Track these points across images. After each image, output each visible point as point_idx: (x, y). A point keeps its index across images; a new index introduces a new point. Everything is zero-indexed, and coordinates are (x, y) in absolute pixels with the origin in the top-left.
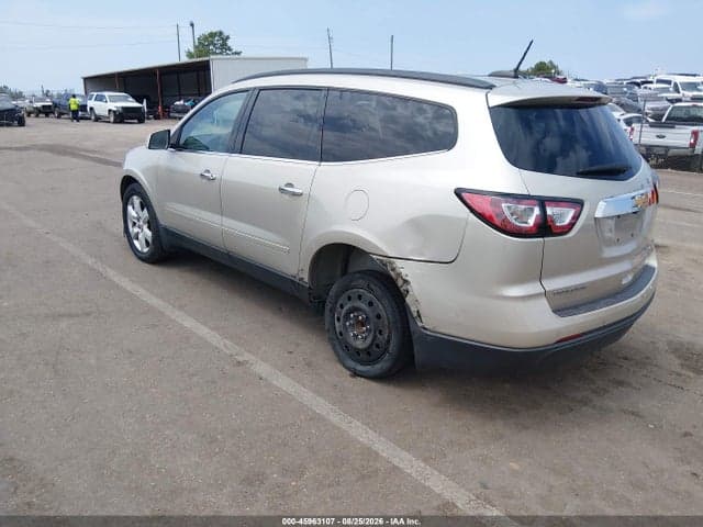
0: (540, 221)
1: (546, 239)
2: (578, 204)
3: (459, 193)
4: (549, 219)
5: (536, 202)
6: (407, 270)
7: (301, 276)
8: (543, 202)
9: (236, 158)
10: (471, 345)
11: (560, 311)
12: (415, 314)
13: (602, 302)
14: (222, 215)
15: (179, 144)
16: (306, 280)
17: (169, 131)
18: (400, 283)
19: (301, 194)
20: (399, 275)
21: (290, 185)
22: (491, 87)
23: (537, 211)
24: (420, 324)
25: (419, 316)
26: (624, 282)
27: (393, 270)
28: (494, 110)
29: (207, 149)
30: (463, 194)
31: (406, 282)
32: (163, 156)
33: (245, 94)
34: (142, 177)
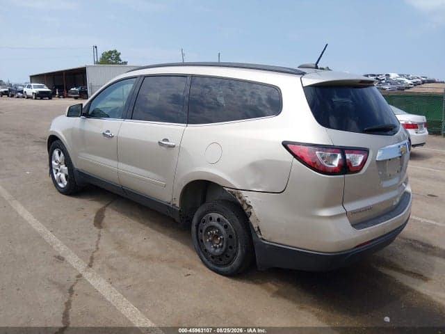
0: (342, 163)
1: (346, 176)
2: (365, 151)
3: (285, 144)
4: (347, 161)
5: (338, 150)
6: (249, 198)
7: (174, 203)
8: (343, 150)
9: (128, 122)
10: (298, 251)
11: (356, 225)
12: (256, 229)
13: (382, 217)
14: (118, 161)
15: (88, 113)
16: (178, 205)
17: (82, 105)
18: (245, 207)
19: (174, 146)
20: (245, 201)
21: (167, 140)
22: (303, 74)
23: (339, 156)
24: (260, 236)
25: (259, 230)
26: (395, 204)
27: (240, 198)
28: (307, 89)
29: (108, 117)
30: (289, 145)
31: (249, 206)
32: (77, 121)
33: (135, 79)
34: (62, 136)
